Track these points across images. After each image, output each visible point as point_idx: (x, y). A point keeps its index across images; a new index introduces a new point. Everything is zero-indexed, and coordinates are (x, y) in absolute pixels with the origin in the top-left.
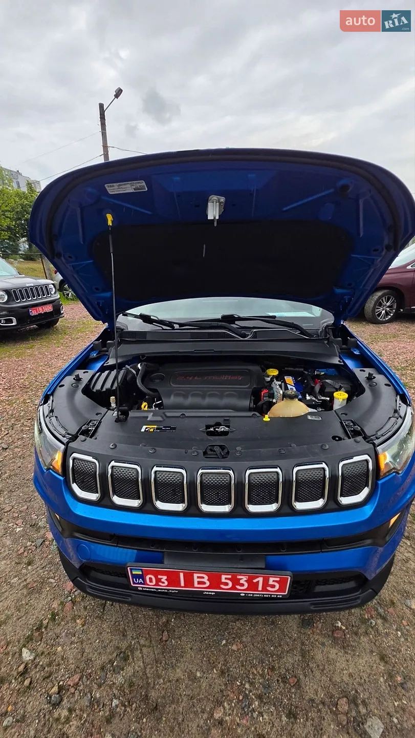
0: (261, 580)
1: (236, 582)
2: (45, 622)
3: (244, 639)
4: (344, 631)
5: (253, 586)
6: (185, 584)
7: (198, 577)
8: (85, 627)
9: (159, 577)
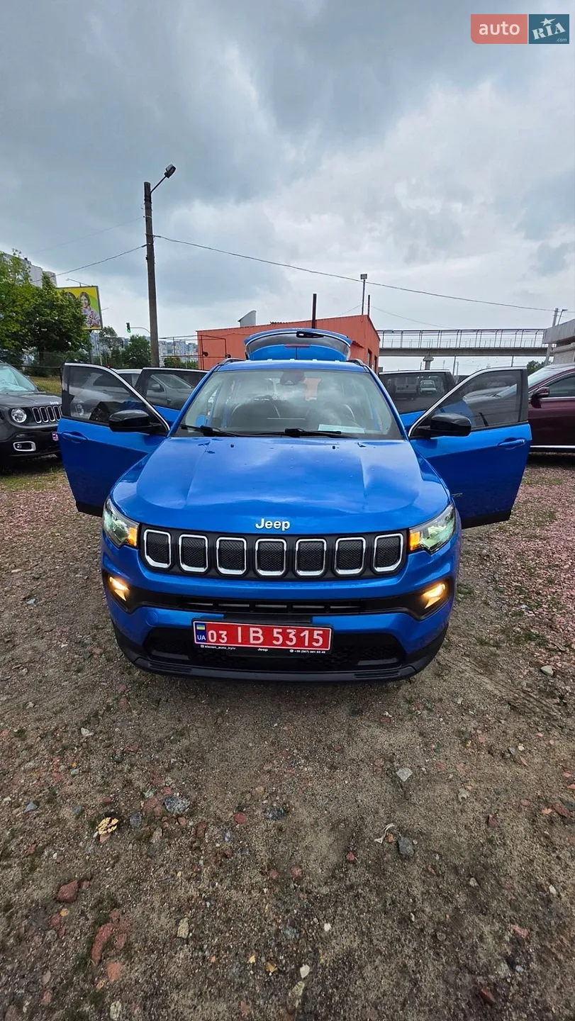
0: (306, 633)
1: (286, 636)
2: (101, 712)
3: (295, 723)
4: (390, 718)
5: (300, 641)
6: (242, 640)
7: (254, 632)
8: (141, 716)
9: (220, 632)
